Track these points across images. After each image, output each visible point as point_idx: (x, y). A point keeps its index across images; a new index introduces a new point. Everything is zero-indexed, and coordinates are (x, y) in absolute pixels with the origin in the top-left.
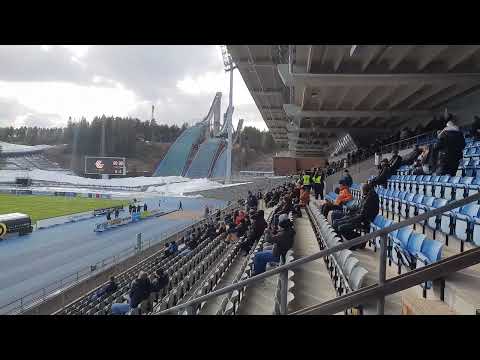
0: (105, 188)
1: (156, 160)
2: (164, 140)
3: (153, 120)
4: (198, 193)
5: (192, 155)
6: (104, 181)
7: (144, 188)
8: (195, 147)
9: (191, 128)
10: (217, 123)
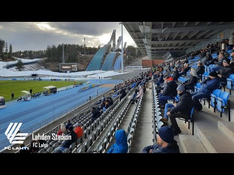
0: (69, 76)
1: (87, 63)
2: (90, 54)
3: (85, 45)
4: (109, 77)
5: (103, 60)
6: (68, 74)
7: (86, 76)
8: (105, 56)
9: (102, 48)
10: (114, 45)
